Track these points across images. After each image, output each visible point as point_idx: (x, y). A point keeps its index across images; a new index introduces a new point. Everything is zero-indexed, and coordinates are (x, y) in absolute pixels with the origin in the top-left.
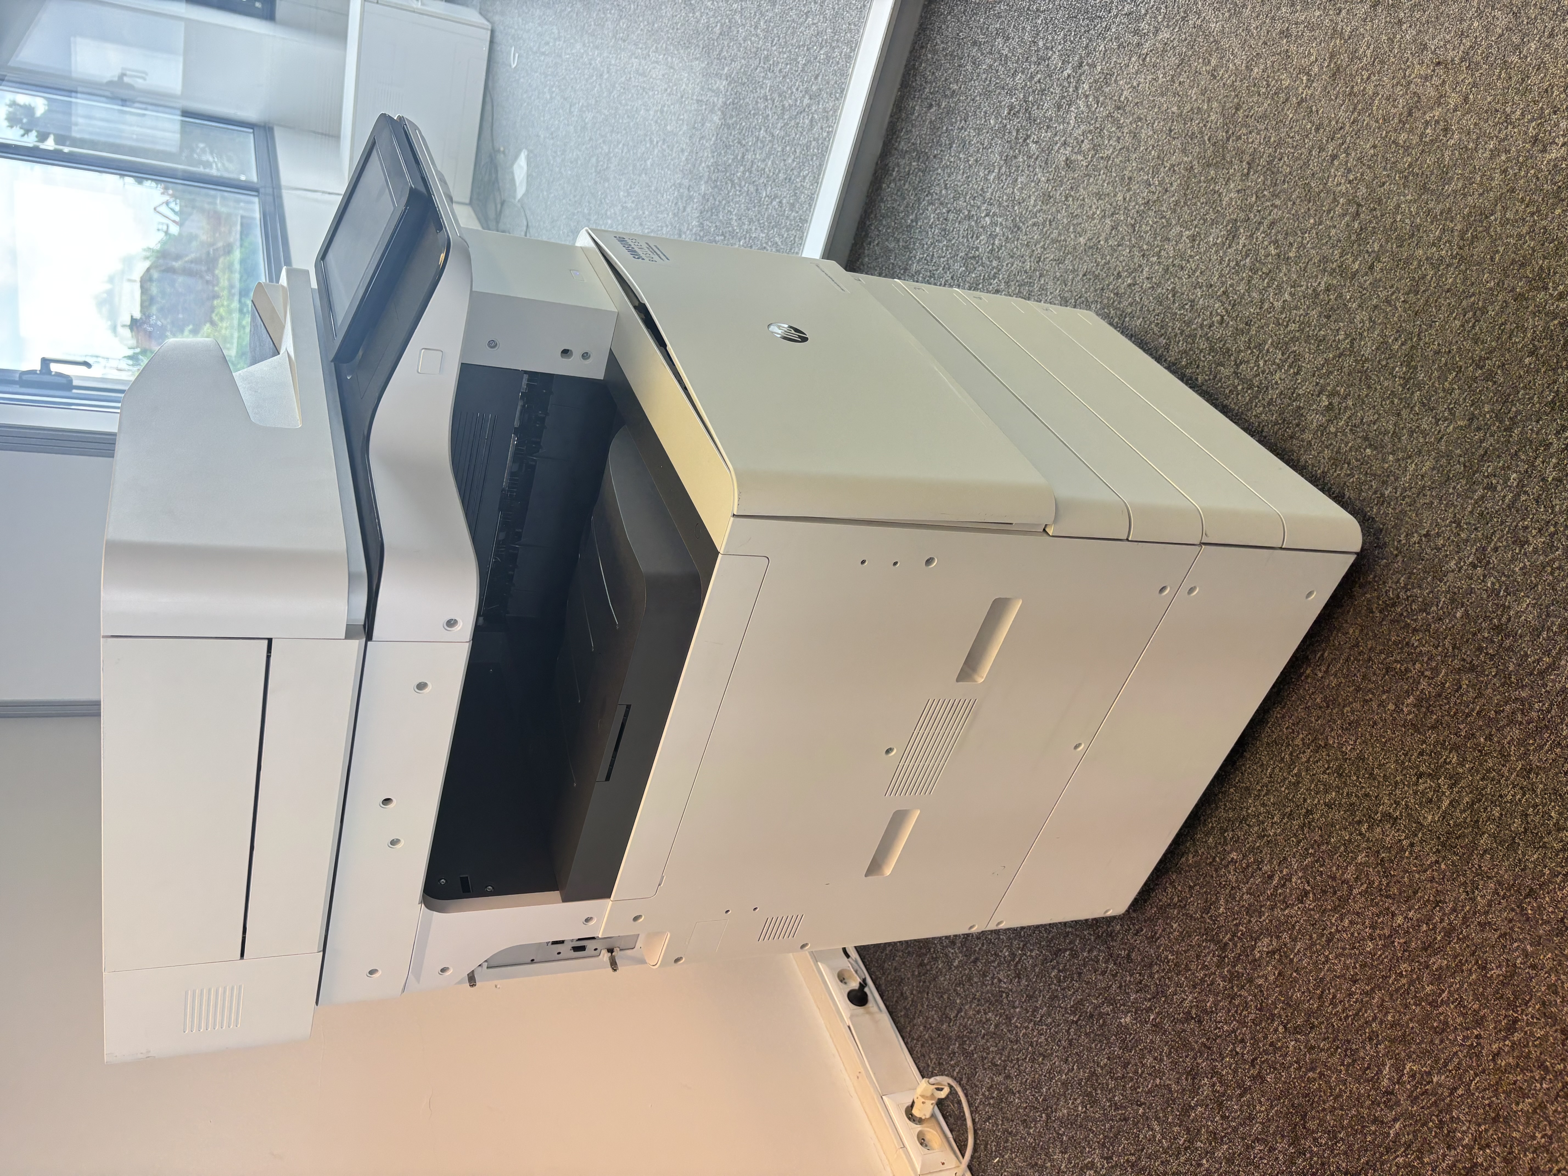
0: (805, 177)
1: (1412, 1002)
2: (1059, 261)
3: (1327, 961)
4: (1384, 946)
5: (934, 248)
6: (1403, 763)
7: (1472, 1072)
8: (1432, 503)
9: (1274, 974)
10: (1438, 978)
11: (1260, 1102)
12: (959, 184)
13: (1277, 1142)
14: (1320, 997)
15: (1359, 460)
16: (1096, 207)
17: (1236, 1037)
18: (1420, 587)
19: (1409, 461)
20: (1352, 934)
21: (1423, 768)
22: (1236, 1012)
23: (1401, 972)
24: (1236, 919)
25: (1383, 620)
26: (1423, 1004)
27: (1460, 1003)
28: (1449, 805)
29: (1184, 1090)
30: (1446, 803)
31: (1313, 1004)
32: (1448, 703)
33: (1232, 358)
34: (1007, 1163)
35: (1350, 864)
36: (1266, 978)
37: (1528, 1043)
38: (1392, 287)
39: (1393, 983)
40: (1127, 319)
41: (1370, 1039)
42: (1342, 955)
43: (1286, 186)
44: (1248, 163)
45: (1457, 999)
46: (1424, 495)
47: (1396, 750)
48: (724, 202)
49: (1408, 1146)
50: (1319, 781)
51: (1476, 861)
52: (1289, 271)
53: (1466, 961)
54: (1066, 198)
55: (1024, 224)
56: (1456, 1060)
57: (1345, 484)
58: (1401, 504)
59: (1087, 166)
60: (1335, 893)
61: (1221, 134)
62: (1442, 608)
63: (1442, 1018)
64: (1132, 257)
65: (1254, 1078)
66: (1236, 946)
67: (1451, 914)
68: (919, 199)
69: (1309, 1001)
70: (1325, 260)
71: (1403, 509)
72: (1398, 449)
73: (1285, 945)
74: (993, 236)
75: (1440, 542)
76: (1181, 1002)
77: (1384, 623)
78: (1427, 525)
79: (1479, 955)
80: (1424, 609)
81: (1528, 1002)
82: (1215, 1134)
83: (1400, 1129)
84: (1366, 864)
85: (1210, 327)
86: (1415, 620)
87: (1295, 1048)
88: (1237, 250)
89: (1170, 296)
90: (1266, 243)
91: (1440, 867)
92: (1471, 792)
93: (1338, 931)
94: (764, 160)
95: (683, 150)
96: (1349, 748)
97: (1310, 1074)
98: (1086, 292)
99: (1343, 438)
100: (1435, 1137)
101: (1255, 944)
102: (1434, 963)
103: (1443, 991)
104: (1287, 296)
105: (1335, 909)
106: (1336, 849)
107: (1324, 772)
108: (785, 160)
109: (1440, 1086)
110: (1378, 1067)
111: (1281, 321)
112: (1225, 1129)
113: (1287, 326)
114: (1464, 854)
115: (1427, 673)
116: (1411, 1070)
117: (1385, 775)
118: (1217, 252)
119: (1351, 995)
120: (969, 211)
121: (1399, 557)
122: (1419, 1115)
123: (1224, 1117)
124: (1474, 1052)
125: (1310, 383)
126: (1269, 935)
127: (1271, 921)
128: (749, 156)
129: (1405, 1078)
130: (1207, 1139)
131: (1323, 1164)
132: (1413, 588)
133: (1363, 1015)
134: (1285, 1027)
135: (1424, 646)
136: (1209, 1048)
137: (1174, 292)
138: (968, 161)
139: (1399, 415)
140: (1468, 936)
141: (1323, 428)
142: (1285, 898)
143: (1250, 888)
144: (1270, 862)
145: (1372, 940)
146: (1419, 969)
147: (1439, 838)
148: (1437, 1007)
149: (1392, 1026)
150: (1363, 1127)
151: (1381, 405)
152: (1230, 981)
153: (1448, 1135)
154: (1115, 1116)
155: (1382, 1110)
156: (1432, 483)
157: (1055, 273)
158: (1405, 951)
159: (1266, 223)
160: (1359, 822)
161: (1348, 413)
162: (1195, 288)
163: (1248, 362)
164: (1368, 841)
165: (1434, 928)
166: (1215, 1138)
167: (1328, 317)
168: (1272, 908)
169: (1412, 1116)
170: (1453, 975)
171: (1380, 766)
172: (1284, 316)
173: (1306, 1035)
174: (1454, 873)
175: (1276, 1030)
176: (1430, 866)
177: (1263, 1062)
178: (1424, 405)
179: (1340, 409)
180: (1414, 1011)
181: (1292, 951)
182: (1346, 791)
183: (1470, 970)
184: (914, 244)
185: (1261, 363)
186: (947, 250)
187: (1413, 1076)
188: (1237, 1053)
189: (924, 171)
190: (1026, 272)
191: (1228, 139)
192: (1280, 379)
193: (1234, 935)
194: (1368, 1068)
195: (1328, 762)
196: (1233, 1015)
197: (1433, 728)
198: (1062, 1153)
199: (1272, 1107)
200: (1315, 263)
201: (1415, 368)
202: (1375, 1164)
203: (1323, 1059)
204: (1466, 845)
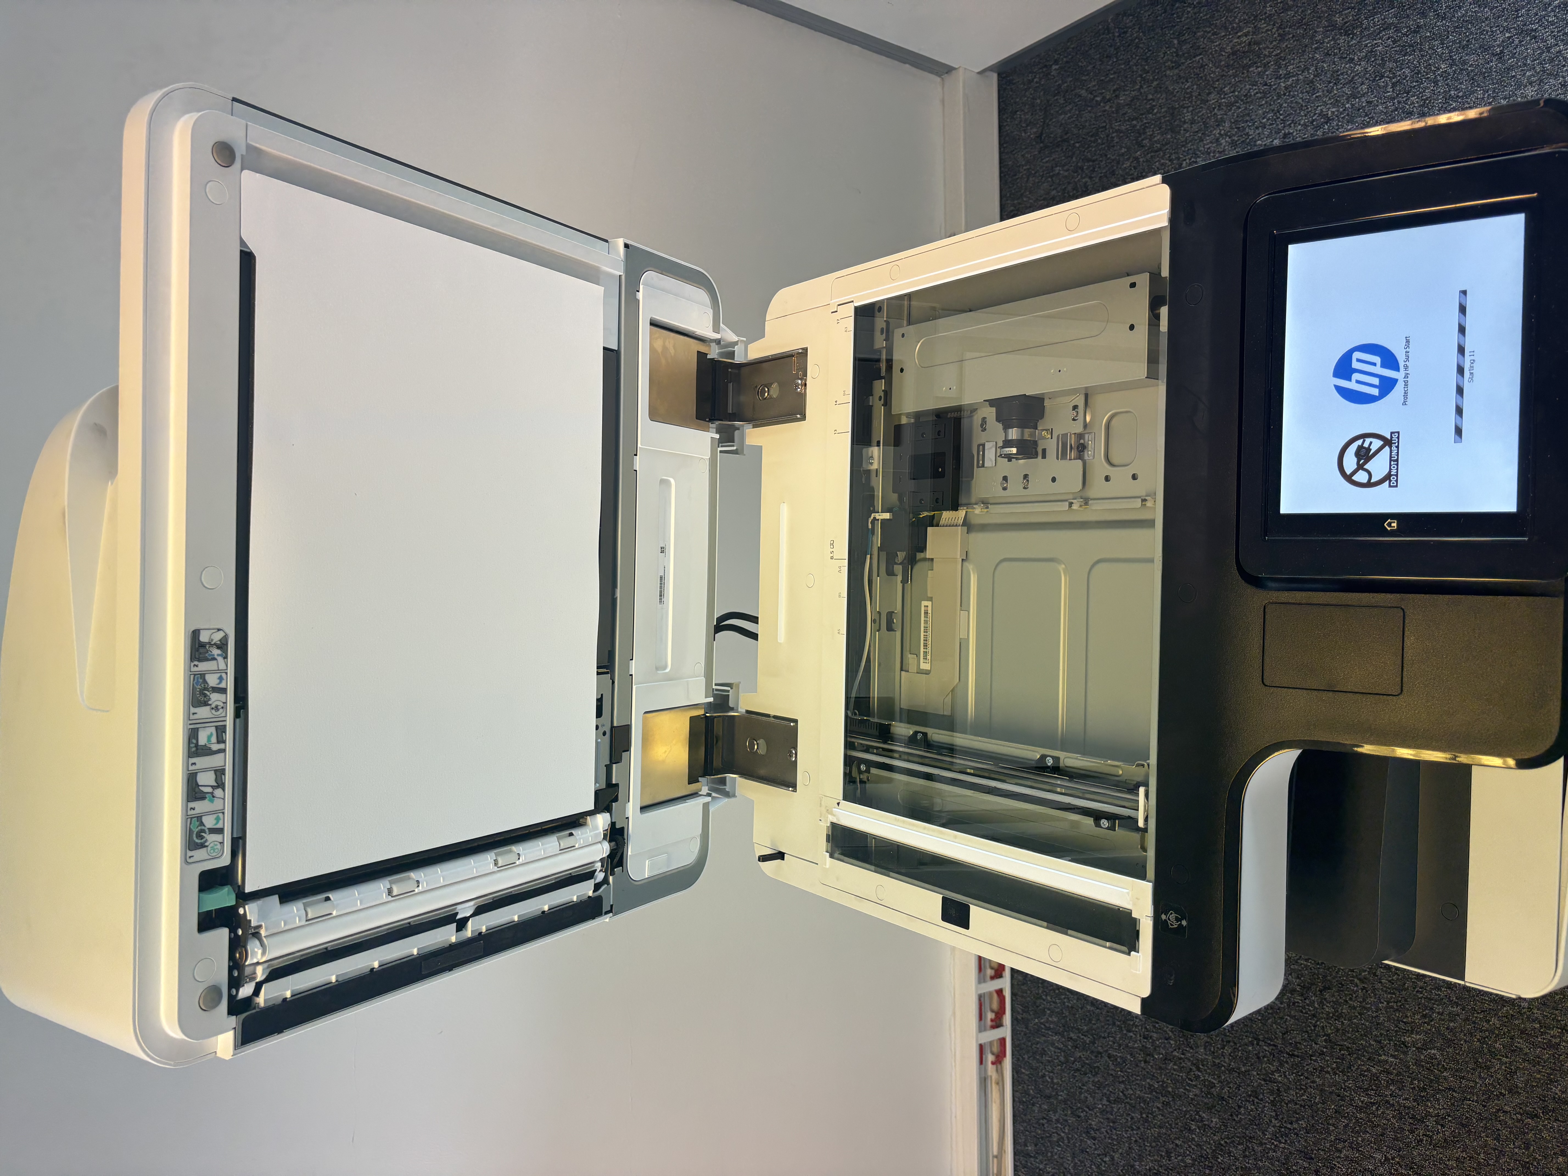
23: (1489, 1021)
26: (1485, 1046)
37: (1531, 1130)
39: (1476, 1017)
45: (1512, 1069)
53: (1543, 1066)
79: (1556, 1074)
81: (1559, 1121)
103: (1507, 1057)
109: (1445, 1079)
122: (1413, 1072)
133: (1434, 1004)
146: (1504, 1034)
158: (1506, 1017)
170: (1524, 1060)
202: (1353, 1054)
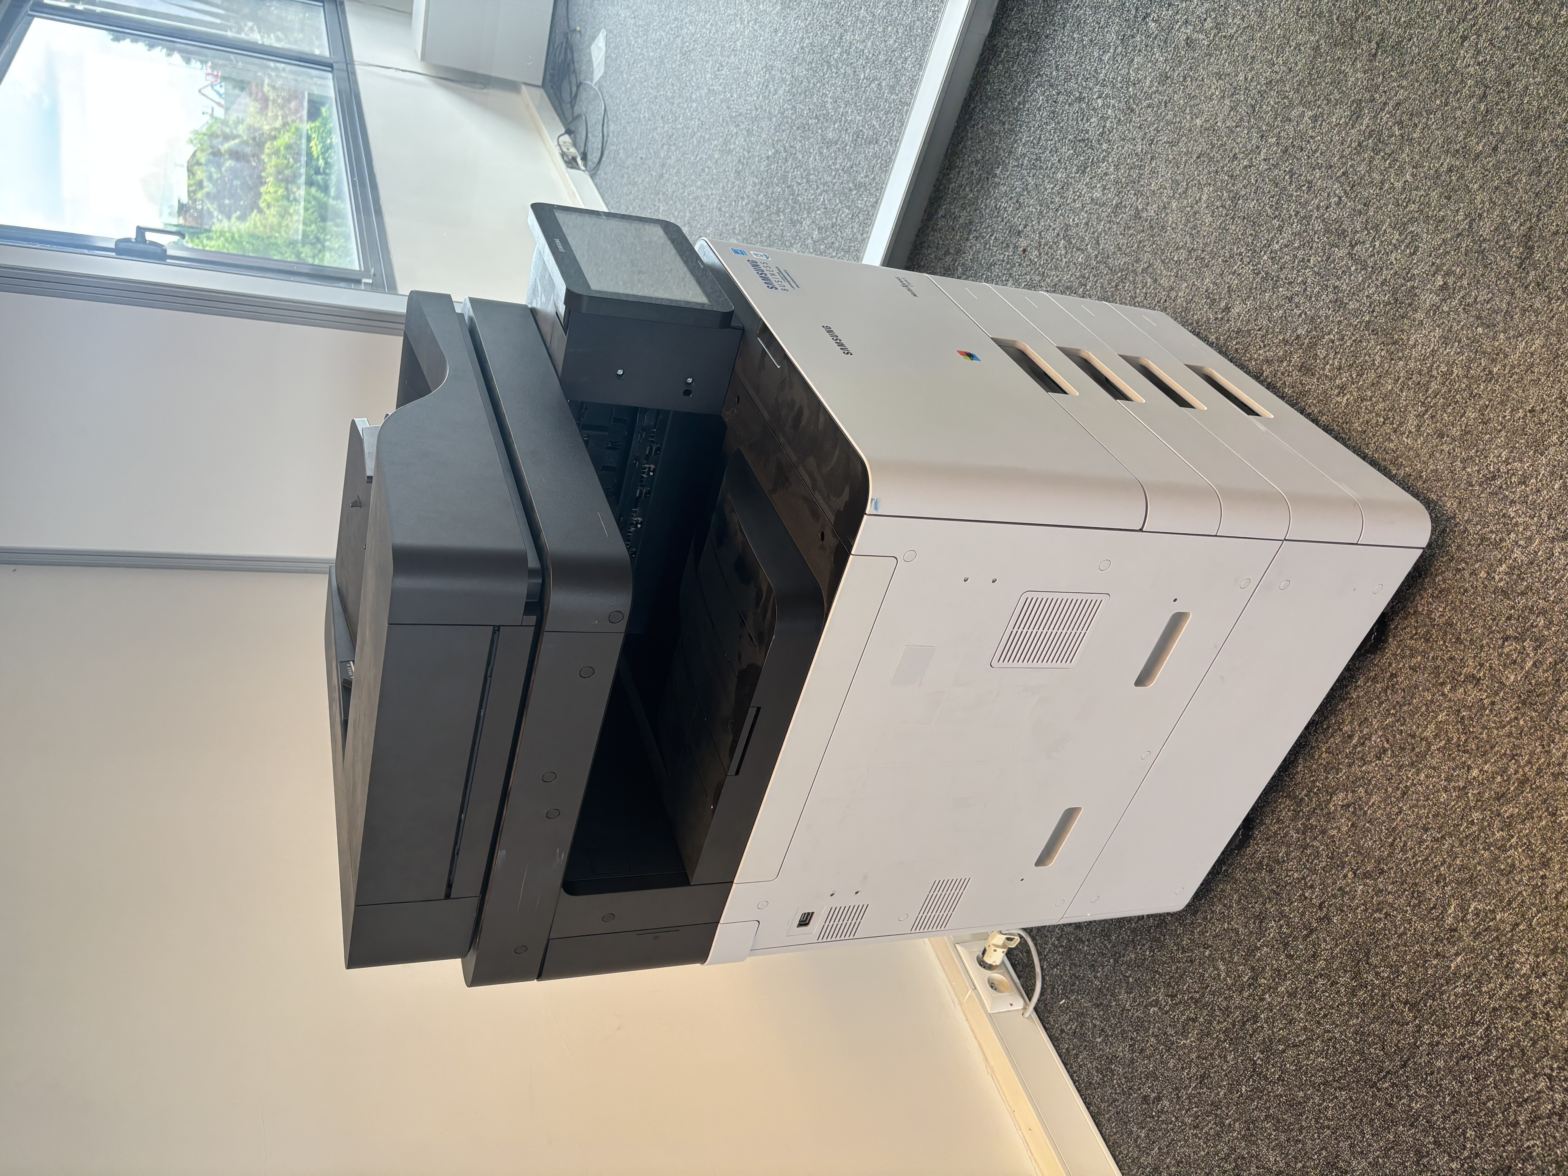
0: (906, 59)
1: (1481, 847)
2: (1172, 144)
3: (1400, 812)
4: (1458, 797)
5: (1041, 131)
6: (1490, 627)
7: (1534, 909)
8: (1540, 379)
9: (1347, 826)
10: (1508, 825)
11: (1325, 941)
12: (1072, 65)
13: (1340, 976)
14: (1392, 845)
15: (1470, 339)
16: (1215, 87)
17: (1306, 884)
18: (1521, 461)
19: (1520, 339)
20: (1427, 787)
21: (1510, 632)
22: (1307, 861)
24: (1313, 776)
25: (1482, 492)
27: (1529, 847)
28: (1533, 665)
29: (1251, 932)
30: (1529, 664)
31: (1384, 852)
32: (1540, 570)
33: (1348, 239)
34: (1072, 1004)
35: (1430, 722)
36: (1339, 829)
38: (1514, 168)
40: (1241, 201)
41: (1438, 882)
42: (1416, 806)
43: (1413, 67)
44: (1378, 44)
46: (1532, 372)
47: (1484, 615)
48: (818, 85)
49: (1468, 977)
50: (1406, 646)
51: (1555, 717)
52: (1412, 151)
54: (1185, 78)
55: (1137, 105)
56: (1520, 899)
57: (1454, 362)
58: (1509, 381)
59: (1209, 46)
60: (1413, 749)
61: (1351, 14)
62: (1540, 481)
63: (1509, 861)
64: (1250, 139)
65: (1320, 920)
66: (1311, 801)
67: (1525, 766)
68: (1028, 81)
69: (1380, 848)
70: (1448, 141)
71: (1510, 386)
72: (1509, 327)
73: (1360, 799)
74: (1104, 118)
75: (1544, 417)
76: (1254, 853)
77: (1483, 495)
78: (1532, 402)
80: (1523, 482)
82: (1279, 971)
83: (1461, 962)
84: (1446, 722)
85: (1327, 208)
86: (1514, 493)
87: (1363, 892)
88: (1360, 130)
89: (1287, 177)
90: (1390, 123)
91: (1518, 723)
92: (1555, 653)
93: (1413, 784)
94: (864, 41)
95: (776, 31)
96: (1438, 615)
97: (1377, 915)
98: (1198, 175)
99: (1456, 317)
100: (1494, 968)
101: (1331, 798)
102: (1505, 812)
104: (1408, 177)
105: (1412, 764)
106: (1417, 708)
107: (1411, 638)
108: (886, 41)
110: (1443, 907)
111: (1400, 202)
112: (1289, 967)
113: (1406, 207)
114: (1543, 710)
115: (1521, 542)
116: (1476, 909)
117: (1471, 639)
118: (1339, 133)
119: (1421, 842)
120: (1081, 93)
121: (1503, 433)
123: (1289, 956)
124: (1538, 890)
125: (1426, 263)
126: (1345, 790)
127: (1348, 777)
128: (848, 37)
129: (1469, 917)
130: (1271, 976)
131: (1384, 996)
132: (1514, 461)
134: (1355, 873)
135: (1520, 516)
136: (1278, 894)
137: (1291, 173)
138: (1082, 40)
139: (1513, 294)
140: (1541, 786)
141: (1435, 308)
142: (1363, 756)
143: (1329, 748)
144: (1351, 722)
145: (1446, 791)
147: (1520, 696)
148: (1506, 851)
149: (1460, 870)
150: (1426, 961)
151: (1496, 285)
152: (1304, 833)
153: (1507, 966)
154: (1182, 958)
155: (1445, 945)
156: (1541, 360)
157: (1167, 155)
159: (1391, 103)
160: (1443, 684)
161: (1462, 293)
162: (1314, 169)
163: (1364, 242)
164: (1450, 700)
165: (1509, 780)
166: (1279, 975)
167: (1449, 198)
168: (1350, 766)
169: (1473, 950)
171: (1467, 631)
172: (1404, 197)
173: (1375, 880)
174: (1531, 728)
175: (1345, 876)
176: (1509, 722)
177: (1330, 906)
178: (1538, 284)
179: (1454, 289)
180: (1483, 855)
181: (1367, 804)
182: (1431, 655)
183: (1541, 817)
184: (1021, 127)
185: (1377, 244)
186: (1055, 133)
187: (1477, 915)
188: (1306, 898)
189: (1035, 52)
190: (1136, 154)
191: (1357, 19)
192: (1396, 259)
193: (1310, 791)
194: (1434, 908)
195: (1416, 628)
196: (1304, 864)
197: (1523, 594)
198: (1127, 993)
199: (1337, 945)
200: (1438, 144)
201: (1532, 248)
203: (1390, 901)
204: (1546, 703)
